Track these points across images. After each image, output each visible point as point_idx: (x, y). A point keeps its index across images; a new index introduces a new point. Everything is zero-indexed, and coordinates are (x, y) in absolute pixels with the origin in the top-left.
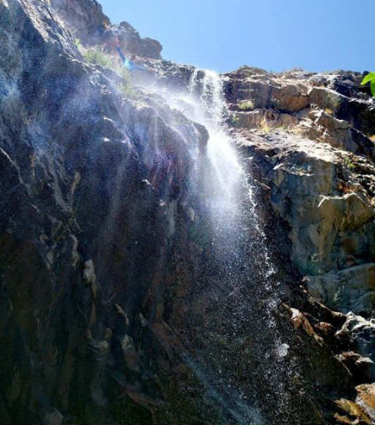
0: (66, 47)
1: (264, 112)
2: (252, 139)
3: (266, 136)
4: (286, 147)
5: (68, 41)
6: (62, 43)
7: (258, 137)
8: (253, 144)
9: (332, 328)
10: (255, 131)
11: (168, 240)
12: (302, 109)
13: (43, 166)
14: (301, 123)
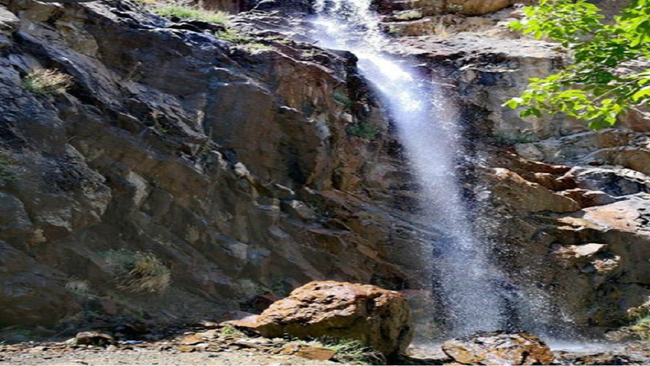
0: (142, 20)
1: (438, 19)
2: (423, 47)
3: (444, 42)
4: (476, 50)
5: (138, 12)
6: (135, 18)
7: (432, 44)
8: (425, 51)
9: (551, 176)
10: (427, 39)
11: (325, 141)
12: (501, 9)
13: (162, 113)
14: (499, 24)
